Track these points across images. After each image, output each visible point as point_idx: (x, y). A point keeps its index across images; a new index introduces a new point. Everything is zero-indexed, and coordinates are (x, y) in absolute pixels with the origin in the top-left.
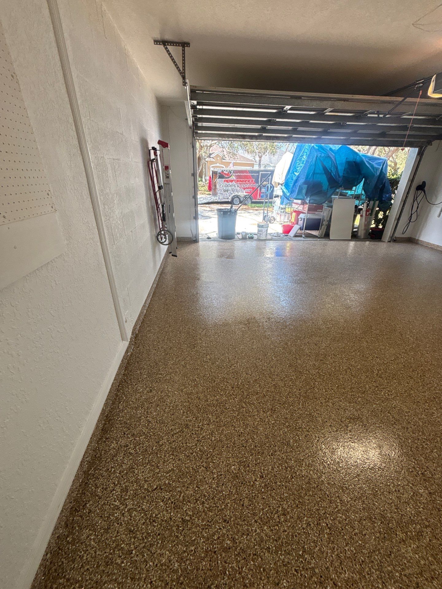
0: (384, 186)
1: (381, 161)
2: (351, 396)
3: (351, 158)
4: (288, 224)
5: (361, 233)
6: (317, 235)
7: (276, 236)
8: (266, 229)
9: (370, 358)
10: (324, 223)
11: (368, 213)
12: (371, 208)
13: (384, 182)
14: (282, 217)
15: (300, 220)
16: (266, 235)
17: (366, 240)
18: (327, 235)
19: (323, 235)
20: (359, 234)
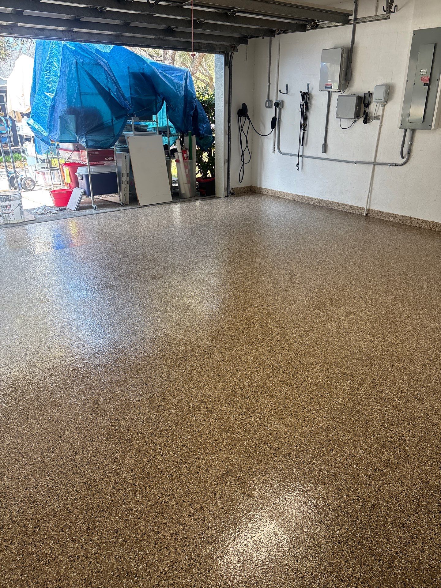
0: (196, 111)
1: (180, 73)
2: (213, 442)
3: (136, 68)
4: (62, 188)
5: (185, 189)
6: (118, 202)
7: (42, 214)
8: (18, 202)
9: (229, 375)
10: (123, 179)
11: (185, 155)
12: (188, 147)
13: (195, 106)
14: (48, 177)
15: (79, 178)
16: (22, 213)
17: (195, 198)
18: (133, 200)
19: (128, 199)
20: (183, 191)
